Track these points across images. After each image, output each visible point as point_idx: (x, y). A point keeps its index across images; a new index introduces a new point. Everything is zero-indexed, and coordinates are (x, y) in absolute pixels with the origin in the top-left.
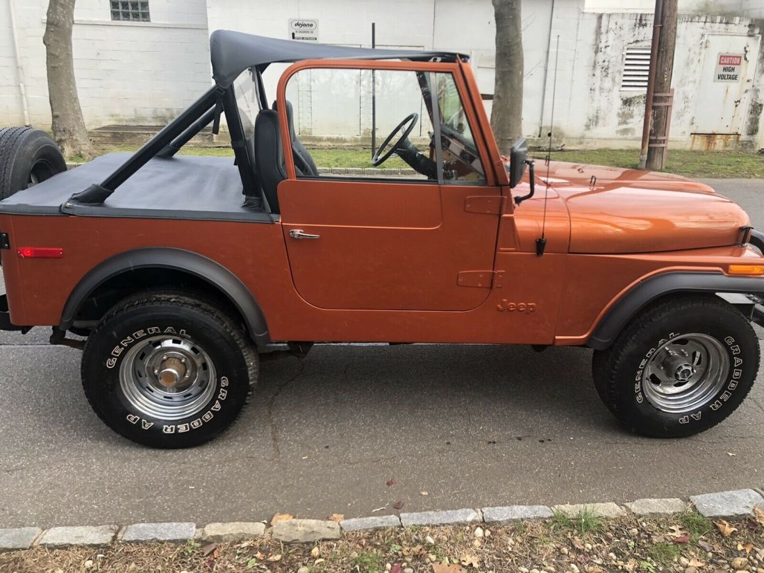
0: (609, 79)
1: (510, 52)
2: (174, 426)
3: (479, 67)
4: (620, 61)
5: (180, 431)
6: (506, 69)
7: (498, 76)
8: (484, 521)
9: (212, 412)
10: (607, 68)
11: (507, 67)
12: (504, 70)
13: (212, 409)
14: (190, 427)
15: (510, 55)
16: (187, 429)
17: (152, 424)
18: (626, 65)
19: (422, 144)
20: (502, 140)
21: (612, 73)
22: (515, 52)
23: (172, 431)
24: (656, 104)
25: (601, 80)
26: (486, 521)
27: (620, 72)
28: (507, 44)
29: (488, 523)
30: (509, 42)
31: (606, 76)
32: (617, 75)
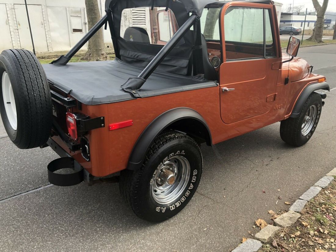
0: (127, 21)
1: (94, 8)
2: (174, 205)
3: (71, 16)
4: (130, 14)
5: (177, 207)
6: (94, 17)
7: (90, 20)
8: (323, 188)
9: (189, 190)
10: (126, 17)
11: (94, 16)
12: (92, 17)
13: (189, 189)
14: (181, 202)
15: (94, 10)
16: (180, 204)
17: (165, 208)
18: (133, 15)
19: (50, 55)
20: (96, 50)
21: (128, 18)
22: (96, 8)
23: (174, 208)
24: (155, 31)
25: (125, 22)
26: (324, 188)
27: (131, 18)
28: (92, 5)
29: (325, 188)
30: (93, 4)
31: (126, 20)
32: (130, 19)
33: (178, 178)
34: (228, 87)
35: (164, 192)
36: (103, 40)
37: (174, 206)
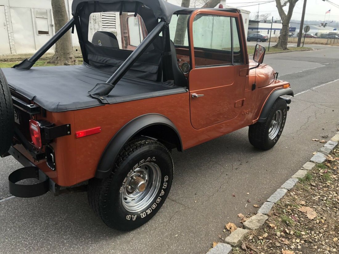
0: (97, 25)
1: (61, 10)
2: (145, 212)
3: (36, 17)
4: (100, 17)
5: (148, 214)
6: (61, 19)
7: (56, 22)
8: (288, 190)
9: (160, 197)
10: (95, 20)
11: (61, 18)
12: (59, 19)
13: (160, 195)
14: (152, 209)
15: (61, 12)
16: (151, 211)
17: (136, 216)
18: (102, 18)
19: (13, 57)
20: (64, 53)
21: (98, 22)
22: (64, 10)
23: (145, 215)
25: (94, 25)
26: (289, 189)
27: (101, 22)
28: (59, 6)
29: (290, 190)
30: (60, 5)
31: (96, 23)
32: (100, 22)
33: (149, 185)
34: (197, 93)
35: (134, 199)
36: (71, 43)
37: (144, 214)
